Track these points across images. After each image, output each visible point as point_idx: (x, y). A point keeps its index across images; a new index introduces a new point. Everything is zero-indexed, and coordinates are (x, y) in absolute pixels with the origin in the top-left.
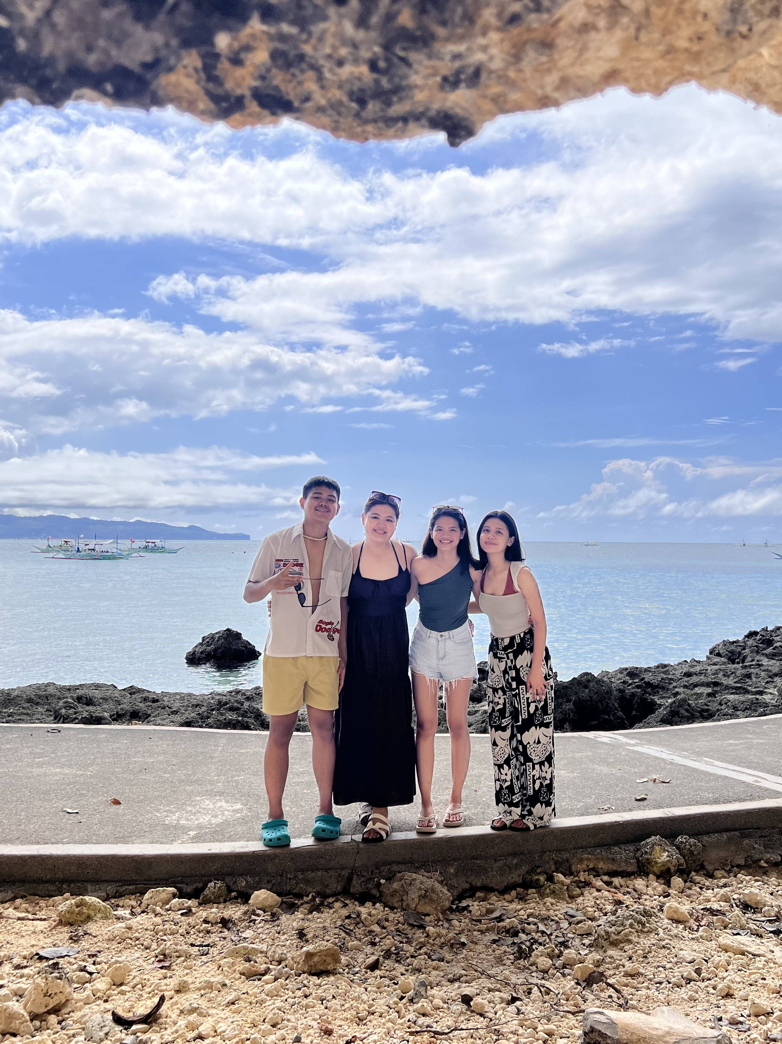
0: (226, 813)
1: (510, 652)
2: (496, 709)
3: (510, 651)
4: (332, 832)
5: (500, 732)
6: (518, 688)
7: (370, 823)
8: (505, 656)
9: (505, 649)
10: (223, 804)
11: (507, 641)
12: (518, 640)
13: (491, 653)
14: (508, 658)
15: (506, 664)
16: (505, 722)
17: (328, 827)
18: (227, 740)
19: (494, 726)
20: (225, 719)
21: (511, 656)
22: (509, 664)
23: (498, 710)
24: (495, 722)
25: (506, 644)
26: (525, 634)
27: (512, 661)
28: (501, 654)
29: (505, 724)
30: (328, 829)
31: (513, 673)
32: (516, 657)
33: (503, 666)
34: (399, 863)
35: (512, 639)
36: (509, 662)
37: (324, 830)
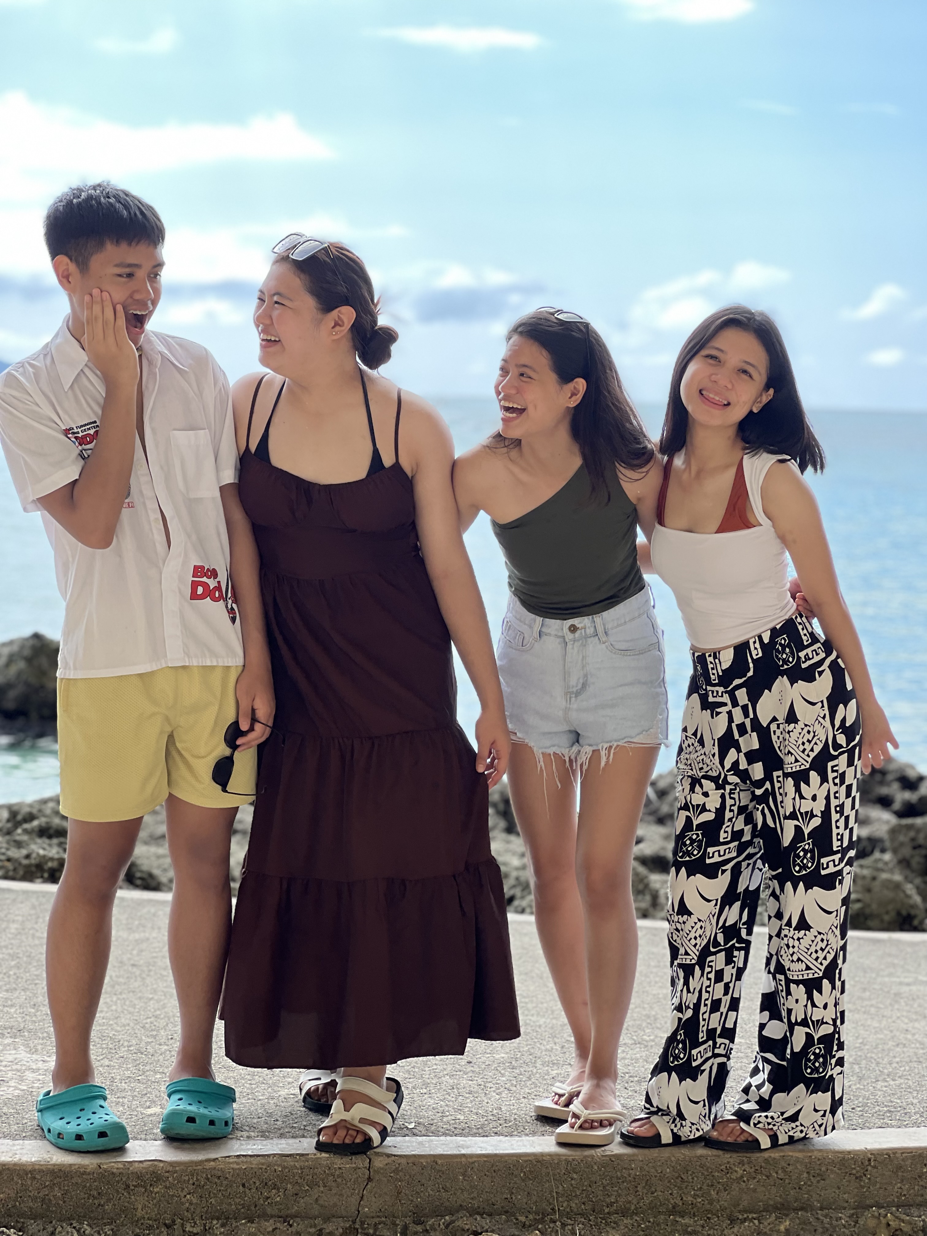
0: (29, 1075)
1: (738, 687)
2: (695, 823)
3: (737, 682)
4: (212, 1123)
5: (699, 878)
6: (768, 777)
7: (337, 1105)
8: (726, 699)
9: (726, 678)
10: (23, 1054)
11: (727, 659)
12: (756, 652)
13: (695, 696)
14: (735, 704)
15: (731, 720)
16: (714, 855)
17: (203, 1111)
18: (34, 907)
19: (685, 864)
20: (28, 857)
21: (742, 696)
22: (738, 717)
23: (699, 827)
24: (689, 854)
25: (726, 665)
26: (775, 633)
27: (745, 708)
28: (718, 694)
29: (717, 859)
30: (203, 1116)
31: (752, 742)
32: (754, 698)
33: (720, 725)
34: (474, 1212)
35: (741, 649)
36: (738, 713)
37: (191, 1120)
